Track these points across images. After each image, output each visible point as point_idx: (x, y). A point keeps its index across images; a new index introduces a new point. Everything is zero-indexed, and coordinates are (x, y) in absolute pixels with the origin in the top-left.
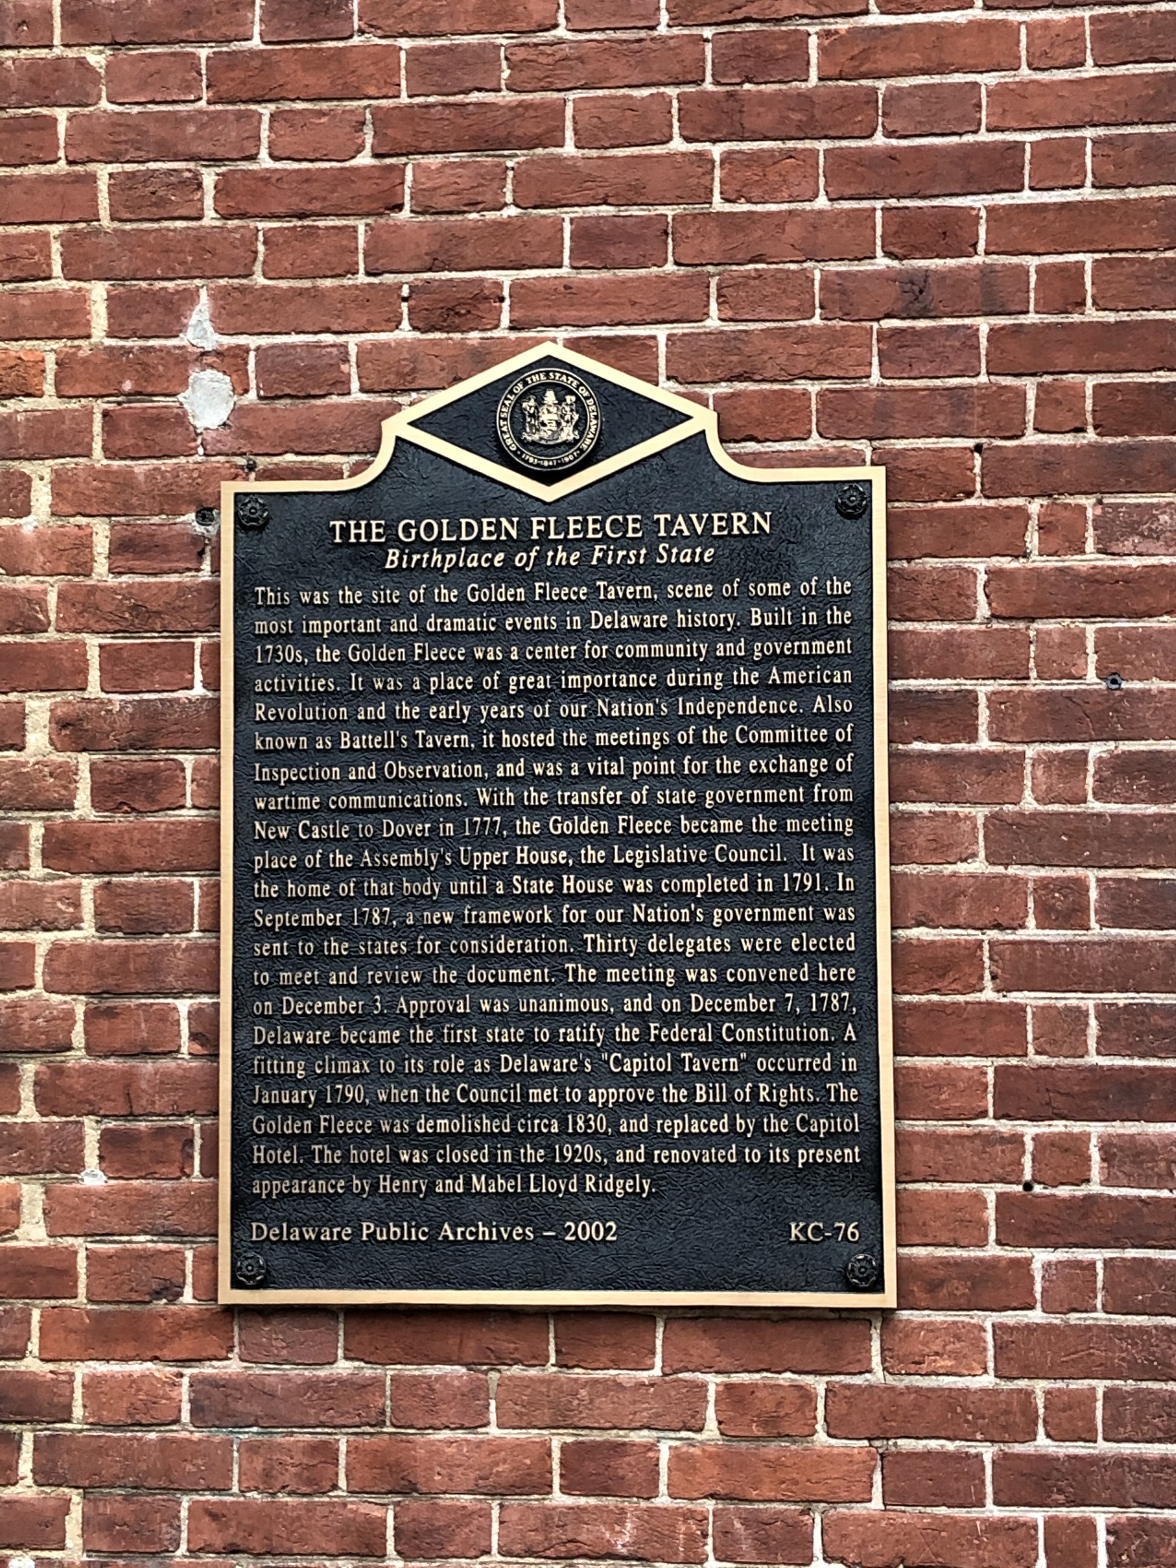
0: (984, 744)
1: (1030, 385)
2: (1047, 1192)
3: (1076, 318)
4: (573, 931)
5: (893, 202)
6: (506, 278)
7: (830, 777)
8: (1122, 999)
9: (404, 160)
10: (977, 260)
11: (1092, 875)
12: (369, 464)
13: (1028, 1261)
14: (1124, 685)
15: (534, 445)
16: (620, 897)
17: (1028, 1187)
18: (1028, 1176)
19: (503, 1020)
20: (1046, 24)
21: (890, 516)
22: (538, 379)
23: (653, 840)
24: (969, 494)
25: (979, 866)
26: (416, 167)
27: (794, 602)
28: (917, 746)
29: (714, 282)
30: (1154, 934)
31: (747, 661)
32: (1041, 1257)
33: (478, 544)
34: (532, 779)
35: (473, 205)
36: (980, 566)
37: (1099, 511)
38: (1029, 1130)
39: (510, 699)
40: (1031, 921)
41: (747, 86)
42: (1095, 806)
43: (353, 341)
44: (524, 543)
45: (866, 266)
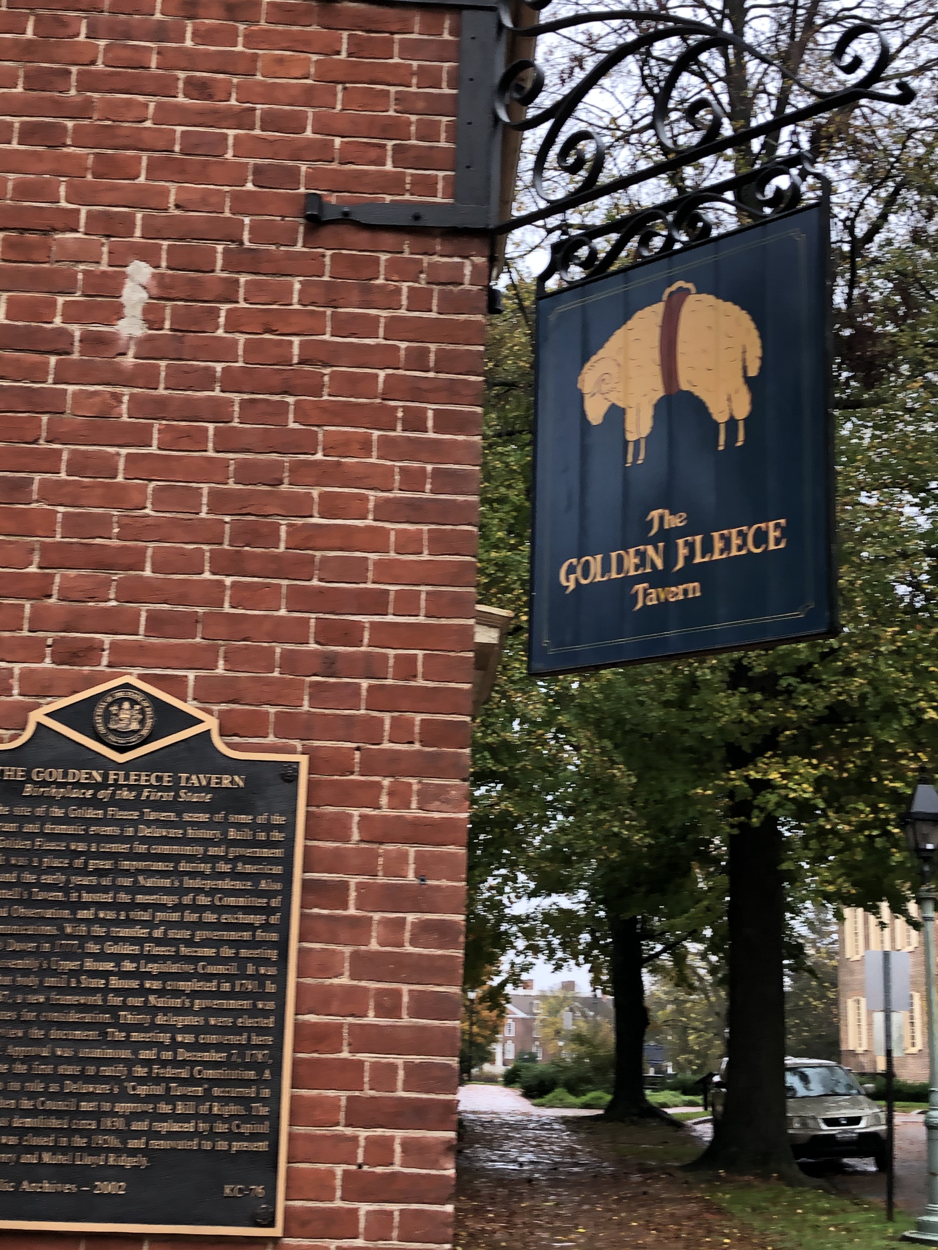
0: (352, 911)
1: (387, 717)
2: (371, 1170)
3: (412, 683)
4: (114, 1010)
5: (321, 616)
6: (107, 639)
7: (266, 927)
8: (417, 1059)
9: (54, 571)
10: (363, 649)
11: (405, 988)
12: (20, 735)
13: (357, 1210)
14: (429, 882)
15: (115, 732)
16: (143, 992)
17: (360, 1166)
18: (360, 1160)
19: (68, 1061)
20: (404, 531)
21: (310, 783)
22: (120, 695)
23: (163, 958)
24: (352, 773)
25: (344, 980)
26: (63, 576)
27: (253, 827)
28: (316, 910)
29: (222, 649)
30: (437, 1023)
31: (225, 859)
32: (364, 1208)
33: (78, 785)
34: (97, 920)
35: (92, 598)
36: (356, 813)
37: (420, 786)
38: (363, 1134)
39: (90, 874)
40: (371, 1013)
41: (247, 548)
42: (409, 949)
43: (17, 668)
44: (104, 785)
45: (303, 647)
